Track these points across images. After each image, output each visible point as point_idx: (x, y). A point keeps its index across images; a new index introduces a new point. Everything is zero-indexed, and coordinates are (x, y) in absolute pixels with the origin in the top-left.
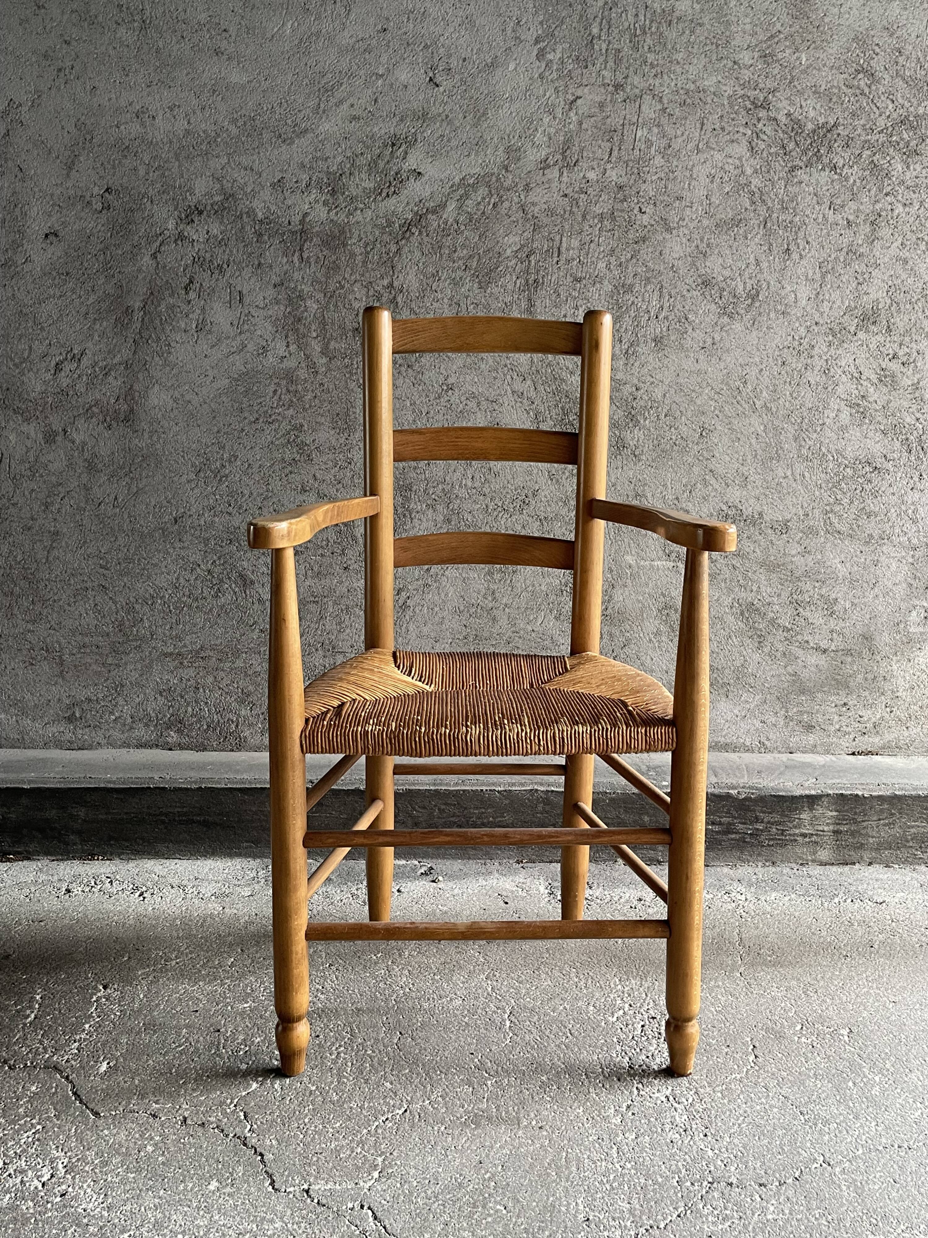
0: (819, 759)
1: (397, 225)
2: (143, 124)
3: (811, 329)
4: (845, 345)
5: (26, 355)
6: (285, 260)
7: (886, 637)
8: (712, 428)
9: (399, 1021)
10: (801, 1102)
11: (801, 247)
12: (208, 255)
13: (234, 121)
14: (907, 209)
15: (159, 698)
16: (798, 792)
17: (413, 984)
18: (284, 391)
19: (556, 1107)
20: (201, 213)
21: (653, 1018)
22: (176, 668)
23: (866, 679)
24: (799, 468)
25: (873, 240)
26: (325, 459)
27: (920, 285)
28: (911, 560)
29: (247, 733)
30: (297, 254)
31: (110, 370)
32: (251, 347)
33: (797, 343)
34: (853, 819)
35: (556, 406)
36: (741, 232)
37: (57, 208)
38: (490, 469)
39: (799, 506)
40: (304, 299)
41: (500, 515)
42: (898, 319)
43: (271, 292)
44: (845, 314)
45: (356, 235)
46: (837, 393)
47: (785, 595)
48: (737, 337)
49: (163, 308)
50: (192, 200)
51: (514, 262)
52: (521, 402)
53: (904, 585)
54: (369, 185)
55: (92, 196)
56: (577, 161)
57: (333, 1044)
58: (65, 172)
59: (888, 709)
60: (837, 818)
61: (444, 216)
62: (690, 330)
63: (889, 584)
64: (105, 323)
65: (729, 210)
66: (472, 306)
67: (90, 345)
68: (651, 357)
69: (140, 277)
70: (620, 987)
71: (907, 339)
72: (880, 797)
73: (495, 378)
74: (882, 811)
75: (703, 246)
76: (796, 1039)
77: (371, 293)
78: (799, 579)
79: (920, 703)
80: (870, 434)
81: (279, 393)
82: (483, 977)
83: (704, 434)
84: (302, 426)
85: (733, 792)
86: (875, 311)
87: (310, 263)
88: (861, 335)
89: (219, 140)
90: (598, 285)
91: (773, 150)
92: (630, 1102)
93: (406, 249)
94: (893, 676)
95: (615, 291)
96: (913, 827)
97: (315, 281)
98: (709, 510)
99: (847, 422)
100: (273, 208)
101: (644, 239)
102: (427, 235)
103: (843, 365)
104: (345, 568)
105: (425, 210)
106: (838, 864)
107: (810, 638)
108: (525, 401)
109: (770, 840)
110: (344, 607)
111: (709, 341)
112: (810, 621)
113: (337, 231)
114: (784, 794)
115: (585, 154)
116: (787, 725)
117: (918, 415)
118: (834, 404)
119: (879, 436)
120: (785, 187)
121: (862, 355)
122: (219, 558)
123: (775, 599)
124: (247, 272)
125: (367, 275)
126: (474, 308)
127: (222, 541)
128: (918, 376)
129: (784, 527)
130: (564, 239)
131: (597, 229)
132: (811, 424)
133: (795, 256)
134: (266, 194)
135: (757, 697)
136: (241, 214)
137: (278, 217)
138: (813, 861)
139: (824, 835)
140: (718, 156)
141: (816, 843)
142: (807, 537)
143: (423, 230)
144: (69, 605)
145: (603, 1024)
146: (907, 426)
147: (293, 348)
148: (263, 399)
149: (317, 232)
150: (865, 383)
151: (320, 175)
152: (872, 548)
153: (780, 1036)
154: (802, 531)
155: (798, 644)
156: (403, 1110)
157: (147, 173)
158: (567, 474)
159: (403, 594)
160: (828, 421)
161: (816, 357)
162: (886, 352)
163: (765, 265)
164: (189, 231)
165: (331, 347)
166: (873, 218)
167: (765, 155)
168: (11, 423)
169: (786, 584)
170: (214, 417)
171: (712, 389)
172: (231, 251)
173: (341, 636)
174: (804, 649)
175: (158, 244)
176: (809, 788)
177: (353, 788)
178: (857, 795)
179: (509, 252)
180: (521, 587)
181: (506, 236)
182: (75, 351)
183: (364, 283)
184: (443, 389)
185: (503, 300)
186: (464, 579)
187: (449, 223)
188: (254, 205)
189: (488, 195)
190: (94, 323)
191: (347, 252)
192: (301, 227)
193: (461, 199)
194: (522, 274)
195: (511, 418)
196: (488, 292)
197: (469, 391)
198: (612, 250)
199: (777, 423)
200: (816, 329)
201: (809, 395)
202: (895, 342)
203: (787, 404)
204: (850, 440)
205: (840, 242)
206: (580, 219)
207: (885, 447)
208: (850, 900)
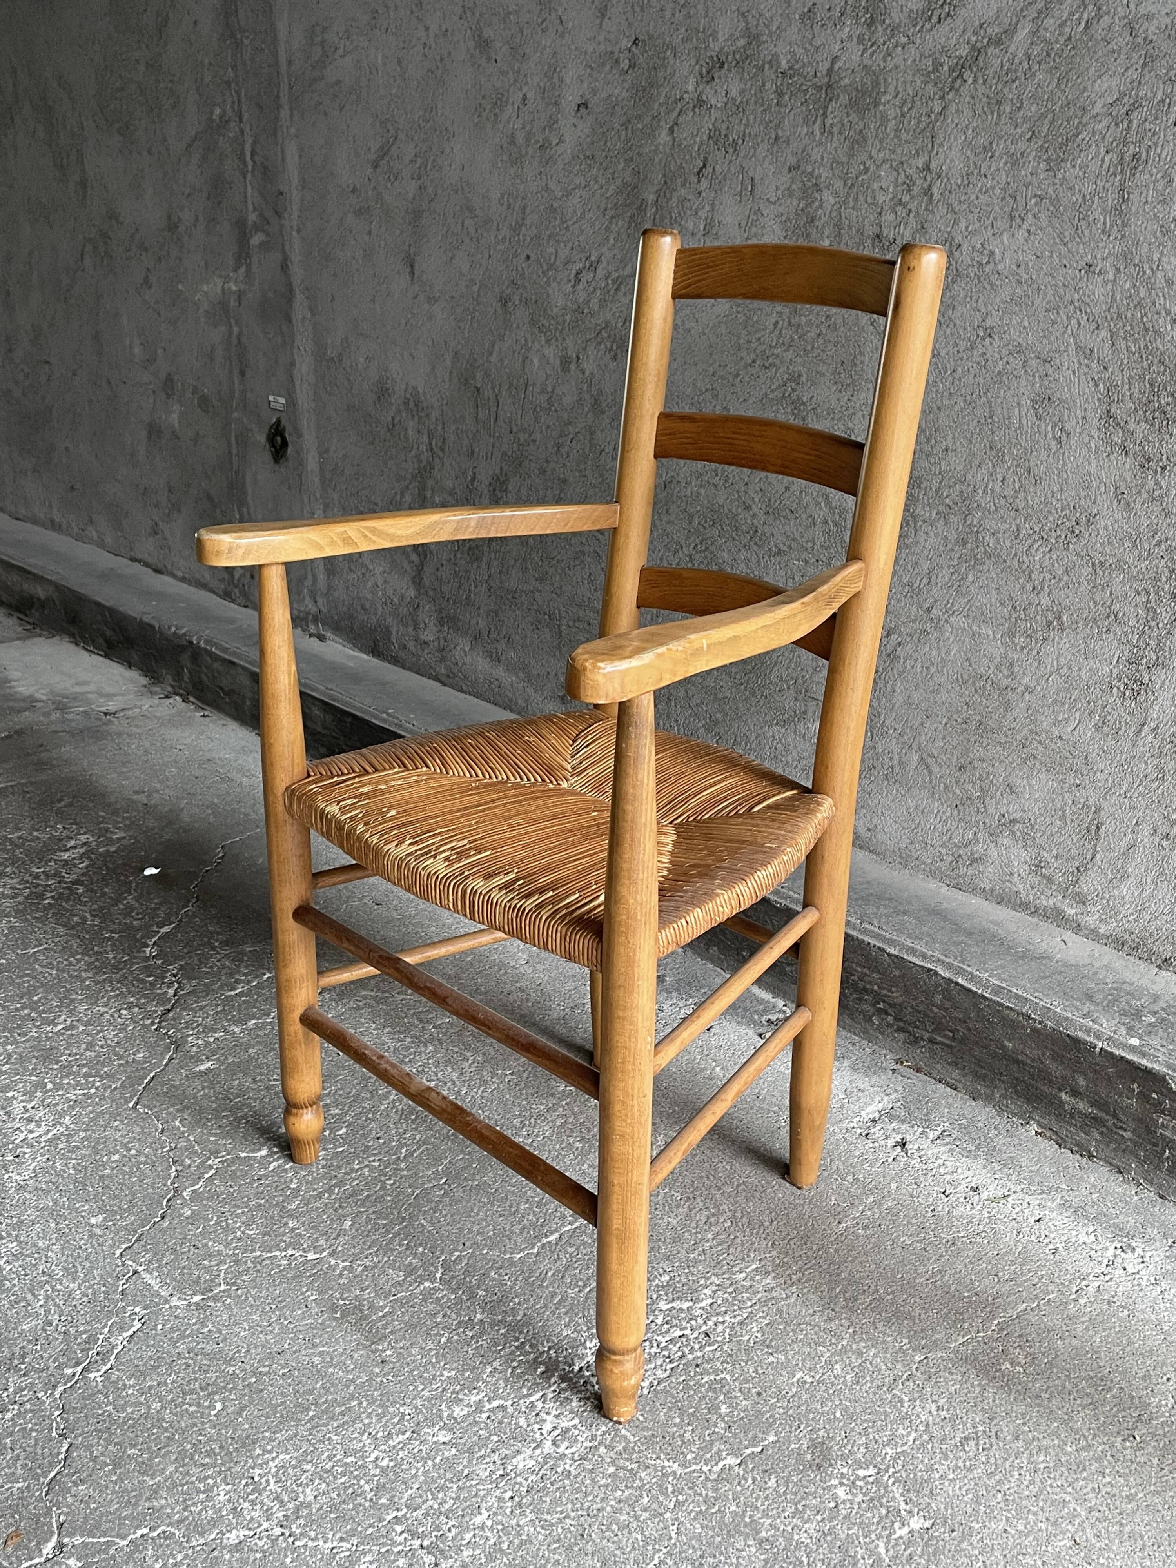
1: (946, 68)
5: (552, 260)
6: (805, 131)
12: (724, 127)
18: (786, 324)
19: (434, 1352)
20: (722, 67)
21: (709, 1335)
30: (819, 121)
31: (621, 283)
35: (1142, 378)
37: (589, 70)
38: (1029, 472)
40: (820, 190)
41: (1036, 546)
43: (784, 179)
45: (891, 89)
49: (674, 202)
50: (714, 48)
51: (1104, 123)
52: (1087, 366)
54: (917, 4)
55: (620, 52)
58: (598, 21)
61: (1012, 49)
64: (620, 223)
66: (1033, 201)
67: (604, 249)
69: (657, 159)
70: (742, 1275)
73: (1054, 323)
76: (834, 1482)
77: (901, 179)
81: (780, 325)
84: (800, 375)
87: (832, 133)
92: (507, 1404)
93: (953, 108)
97: (835, 163)
100: (800, 52)
102: (984, 83)
105: (985, 41)
108: (1094, 365)
113: (869, 83)
124: (762, 150)
125: (899, 151)
126: (1036, 204)
127: (706, 521)
134: (792, 33)
136: (763, 64)
137: (804, 66)
143: (980, 74)
148: (763, 333)
149: (845, 86)
153: (820, 1462)
156: (317, 1256)
157: (673, 14)
158: (1145, 496)
159: (894, 637)
164: (708, 93)
168: (536, 344)
170: (711, 354)
172: (748, 120)
175: (676, 113)
179: (1099, 107)
180: (1052, 666)
181: (1099, 77)
182: (593, 258)
183: (894, 164)
184: (978, 336)
185: (1080, 191)
186: (974, 635)
187: (1017, 61)
188: (778, 50)
189: (1079, 7)
190: (611, 223)
191: (878, 115)
192: (826, 79)
193: (1038, 18)
194: (1115, 144)
195: (1069, 390)
196: (1060, 176)
197: (1014, 340)
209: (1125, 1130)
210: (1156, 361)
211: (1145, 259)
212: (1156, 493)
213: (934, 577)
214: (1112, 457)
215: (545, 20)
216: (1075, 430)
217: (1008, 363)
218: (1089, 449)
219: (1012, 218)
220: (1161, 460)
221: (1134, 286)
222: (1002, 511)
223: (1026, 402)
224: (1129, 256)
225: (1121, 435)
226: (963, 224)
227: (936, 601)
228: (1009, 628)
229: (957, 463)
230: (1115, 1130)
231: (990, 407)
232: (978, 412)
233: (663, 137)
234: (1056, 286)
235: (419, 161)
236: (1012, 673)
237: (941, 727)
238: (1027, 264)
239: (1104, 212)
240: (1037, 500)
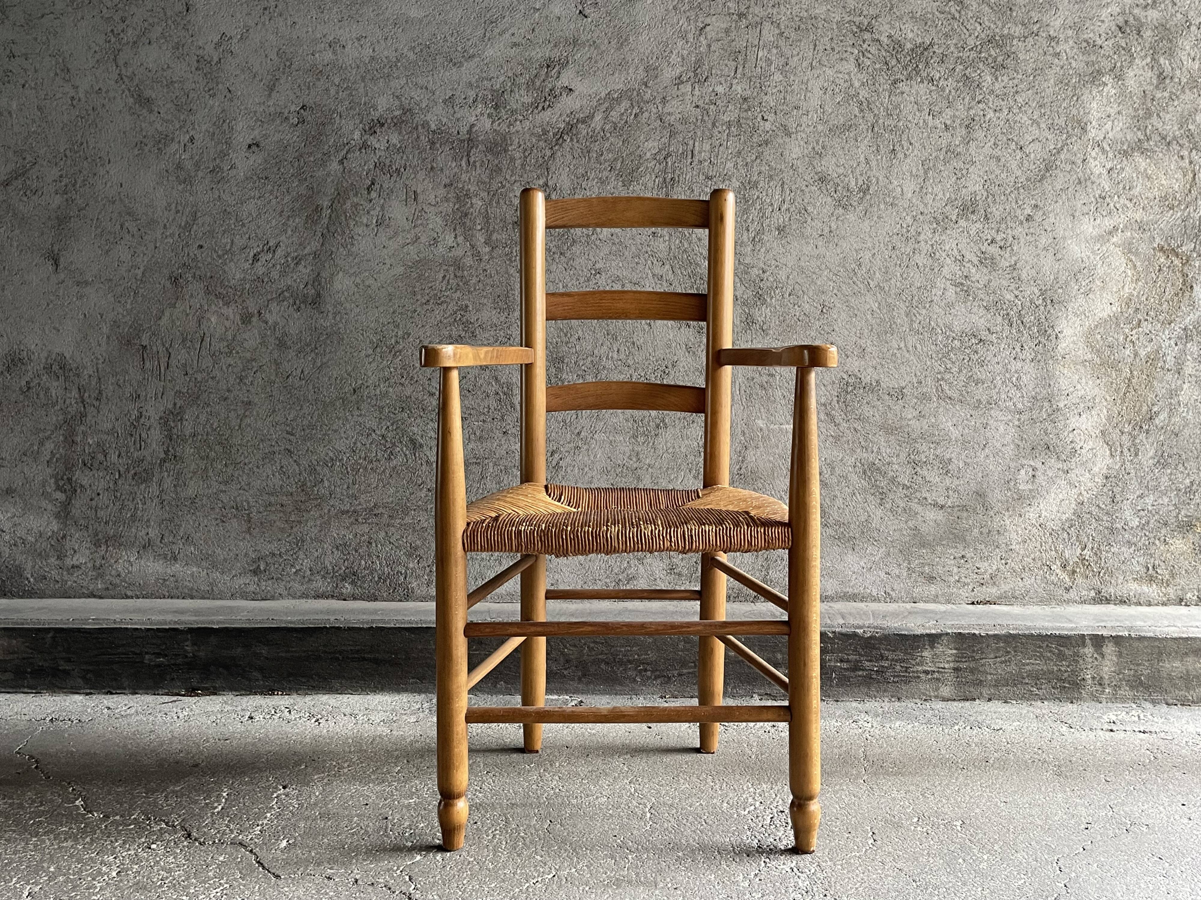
0: (941, 607)
1: (551, 134)
2: (334, 53)
3: (917, 218)
4: (948, 232)
5: (228, 248)
6: (454, 164)
7: (997, 495)
8: (831, 305)
9: (549, 812)
10: (914, 873)
11: (905, 148)
12: (387, 162)
13: (413, 49)
14: (997, 114)
15: (336, 552)
16: (919, 631)
17: (563, 786)
18: (452, 276)
19: (690, 874)
20: (382, 125)
21: (781, 812)
22: (352, 524)
23: (981, 533)
24: (912, 340)
25: (969, 142)
26: (487, 335)
27: (1012, 180)
28: (1017, 423)
29: (414, 585)
30: (465, 159)
31: (300, 260)
32: (423, 239)
33: (905, 230)
34: (972, 657)
36: (851, 135)
37: (259, 123)
39: (913, 375)
40: (470, 198)
42: (994, 209)
43: (442, 192)
44: (946, 205)
45: (515, 143)
46: (943, 274)
47: (903, 456)
48: (851, 225)
49: (348, 206)
50: (375, 115)
51: (653, 163)
53: (1012, 447)
54: (527, 100)
55: (289, 113)
56: (707, 77)
57: (489, 828)
58: (267, 93)
59: (1003, 561)
60: (955, 655)
61: (593, 125)
62: (809, 220)
63: (998, 445)
64: (297, 220)
65: (840, 117)
67: (283, 238)
68: (775, 243)
69: (329, 180)
70: (752, 789)
71: (1003, 226)
72: (995, 636)
73: (637, 263)
74: (998, 649)
75: (818, 148)
76: (913, 828)
78: (915, 441)
79: (1032, 556)
80: (975, 310)
81: (447, 278)
82: (627, 781)
83: (824, 311)
84: (467, 306)
85: (860, 631)
86: (974, 203)
87: (476, 166)
88: (962, 223)
89: (399, 64)
90: (727, 182)
91: (878, 66)
92: (757, 872)
93: (559, 154)
94: (1006, 530)
95: (742, 187)
96: (1028, 664)
97: (480, 182)
98: (831, 378)
99: (953, 299)
100: (444, 120)
101: (767, 143)
102: (578, 142)
103: (947, 248)
104: (504, 433)
105: (575, 121)
106: (959, 700)
107: (928, 495)
108: (664, 283)
109: (894, 676)
111: (827, 230)
112: (928, 480)
113: (499, 139)
114: (906, 633)
115: (714, 72)
116: (909, 576)
117: (1017, 293)
118: (940, 283)
119: (982, 311)
120: (889, 97)
121: (964, 240)
122: (392, 425)
123: (894, 460)
124: (421, 175)
125: (526, 176)
127: (395, 409)
128: (1014, 258)
129: (900, 394)
130: (697, 144)
131: (725, 134)
132: (920, 302)
133: (900, 155)
134: (439, 109)
135: (881, 550)
136: (417, 126)
137: (449, 128)
138: (936, 697)
139: (945, 673)
140: (829, 72)
141: (938, 679)
142: (921, 403)
143: (574, 137)
144: (258, 467)
145: (735, 816)
146: (1007, 302)
147: (460, 239)
148: (433, 283)
149: (482, 140)
150: (967, 265)
151: (485, 93)
152: (981, 412)
153: (898, 826)
154: (916, 397)
155: (916, 500)
156: (552, 875)
157: (337, 93)
159: (556, 456)
160: (935, 298)
161: (923, 242)
162: (985, 238)
163: (874, 163)
164: (372, 141)
165: (494, 238)
166: (967, 123)
167: (870, 70)
168: (213, 307)
169: (903, 445)
170: (390, 300)
171: (830, 271)
172: (408, 157)
174: (923, 506)
175: (345, 152)
176: (930, 628)
178: (974, 634)
179: (648, 155)
180: (663, 449)
181: (646, 141)
182: (271, 244)
184: (591, 274)
186: (611, 442)
187: (596, 131)
188: (428, 118)
190: (288, 220)
191: (508, 157)
192: (468, 136)
193: (606, 111)
194: (660, 173)
197: (615, 274)
198: (739, 153)
199: (889, 300)
200: (921, 218)
201: (917, 276)
202: (992, 228)
203: (898, 284)
204: (956, 315)
205: (939, 143)
206: (710, 126)
207: (988, 321)
208: (969, 728)
214: (682, 330)
215: (213, 89)
217: (612, 286)
218: (668, 328)
222: (620, 368)
227: (583, 428)
228: (634, 434)
229: (587, 346)
233: (334, 166)
234: (636, 244)
235: (65, 181)
236: (639, 459)
238: (617, 234)
240: (641, 359)
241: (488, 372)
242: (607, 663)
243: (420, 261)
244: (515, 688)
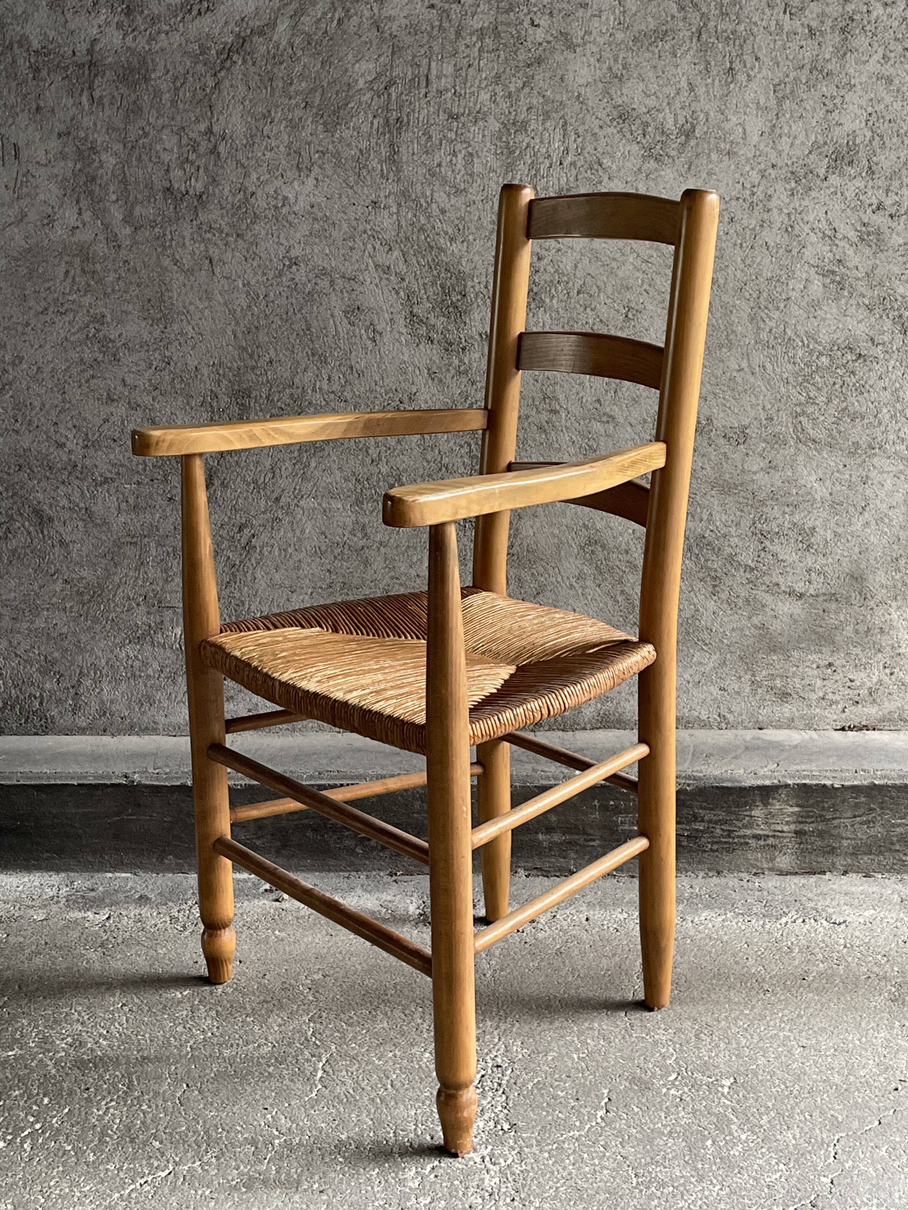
0: (795, 737)
1: (213, 52)
3: (767, 174)
4: (813, 194)
6: (71, 102)
7: (881, 577)
8: (640, 307)
9: (189, 1071)
10: (641, 1162)
11: (748, 65)
14: (889, 10)
16: (749, 783)
17: (218, 1028)
18: (78, 272)
19: (346, 1169)
21: (498, 1066)
23: (857, 632)
24: (758, 357)
25: (845, 53)
26: (135, 358)
30: (86, 93)
32: (32, 216)
33: (748, 192)
34: (821, 816)
35: (434, 283)
36: (667, 47)
38: (352, 368)
39: (760, 408)
40: (98, 152)
42: (883, 157)
43: (54, 144)
44: (810, 152)
45: (161, 67)
46: (805, 259)
47: (746, 523)
48: (668, 186)
51: (368, 95)
52: (387, 279)
54: (175, 1)
57: (104, 1098)
59: (888, 671)
60: (799, 815)
61: (275, 38)
62: (606, 179)
63: (884, 507)
65: (650, 20)
66: (317, 155)
71: (896, 184)
72: (854, 788)
73: (352, 249)
75: (617, 68)
76: (664, 1090)
77: (184, 141)
78: (763, 503)
80: (852, 310)
81: (71, 274)
82: (306, 1018)
83: (630, 315)
84: (103, 316)
86: (852, 148)
87: (103, 105)
88: (834, 179)
90: (481, 123)
93: (227, 83)
94: (892, 627)
96: (899, 825)
97: (110, 129)
98: (641, 414)
99: (820, 295)
100: (52, 34)
101: (539, 61)
102: (254, 64)
103: (811, 219)
104: (170, 499)
105: (249, 31)
106: (803, 874)
107: (781, 580)
108: (393, 278)
109: (713, 843)
110: (170, 550)
112: (780, 557)
113: (136, 62)
114: (729, 785)
116: (754, 692)
118: (801, 270)
119: (862, 313)
121: (837, 206)
122: (7, 490)
123: (733, 530)
124: (23, 119)
125: (178, 118)
126: (319, 158)
127: (9, 468)
129: (742, 435)
130: (433, 64)
131: (476, 49)
132: (771, 300)
133: (741, 78)
134: (42, 17)
135: (714, 658)
136: (11, 44)
137: (59, 46)
138: (770, 869)
139: (783, 837)
141: (774, 846)
142: (772, 448)
143: (248, 57)
146: (898, 297)
147: (87, 216)
148: (52, 283)
149: (110, 64)
150: (841, 244)
152: (859, 461)
153: (645, 1086)
154: (765, 441)
155: (764, 587)
156: (167, 1172)
158: (453, 372)
159: (246, 531)
160: (793, 295)
161: (775, 211)
162: (868, 201)
163: (701, 90)
165: (137, 213)
166: (844, 23)
169: (746, 510)
171: (638, 256)
173: (168, 588)
174: (773, 595)
176: (764, 777)
177: (178, 783)
178: (824, 786)
179: (361, 83)
181: (357, 61)
183: (175, 129)
184: (284, 265)
185: (357, 147)
186: (325, 511)
187: (281, 47)
188: (27, 31)
189: (330, 9)
191: (151, 89)
192: (89, 57)
193: (295, 15)
194: (380, 111)
195: (375, 299)
196: (337, 136)
197: (319, 266)
198: (498, 77)
199: (725, 298)
200: (773, 173)
201: (767, 260)
202: (879, 187)
203: (738, 274)
204: (824, 319)
205: (801, 57)
206: (453, 37)
207: (872, 327)
208: (801, 920)
209: (594, 840)
210: (443, 270)
211: (419, 195)
212: (462, 368)
213: (278, 471)
214: (421, 347)
216: (386, 330)
217: (316, 284)
218: (401, 343)
219: (299, 169)
220: (461, 343)
221: (415, 216)
222: (332, 404)
223: (338, 313)
224: (407, 194)
225: (425, 328)
226: (254, 176)
227: (283, 491)
229: (283, 372)
230: (586, 844)
231: (306, 321)
232: (296, 327)
234: (349, 219)
236: (366, 534)
237: (307, 597)
238: (319, 205)
239: (380, 162)
240: (362, 390)
241: (140, 412)
242: (315, 830)
243: (30, 250)
244: (189, 865)
